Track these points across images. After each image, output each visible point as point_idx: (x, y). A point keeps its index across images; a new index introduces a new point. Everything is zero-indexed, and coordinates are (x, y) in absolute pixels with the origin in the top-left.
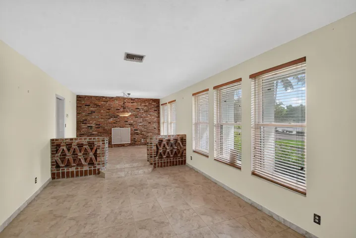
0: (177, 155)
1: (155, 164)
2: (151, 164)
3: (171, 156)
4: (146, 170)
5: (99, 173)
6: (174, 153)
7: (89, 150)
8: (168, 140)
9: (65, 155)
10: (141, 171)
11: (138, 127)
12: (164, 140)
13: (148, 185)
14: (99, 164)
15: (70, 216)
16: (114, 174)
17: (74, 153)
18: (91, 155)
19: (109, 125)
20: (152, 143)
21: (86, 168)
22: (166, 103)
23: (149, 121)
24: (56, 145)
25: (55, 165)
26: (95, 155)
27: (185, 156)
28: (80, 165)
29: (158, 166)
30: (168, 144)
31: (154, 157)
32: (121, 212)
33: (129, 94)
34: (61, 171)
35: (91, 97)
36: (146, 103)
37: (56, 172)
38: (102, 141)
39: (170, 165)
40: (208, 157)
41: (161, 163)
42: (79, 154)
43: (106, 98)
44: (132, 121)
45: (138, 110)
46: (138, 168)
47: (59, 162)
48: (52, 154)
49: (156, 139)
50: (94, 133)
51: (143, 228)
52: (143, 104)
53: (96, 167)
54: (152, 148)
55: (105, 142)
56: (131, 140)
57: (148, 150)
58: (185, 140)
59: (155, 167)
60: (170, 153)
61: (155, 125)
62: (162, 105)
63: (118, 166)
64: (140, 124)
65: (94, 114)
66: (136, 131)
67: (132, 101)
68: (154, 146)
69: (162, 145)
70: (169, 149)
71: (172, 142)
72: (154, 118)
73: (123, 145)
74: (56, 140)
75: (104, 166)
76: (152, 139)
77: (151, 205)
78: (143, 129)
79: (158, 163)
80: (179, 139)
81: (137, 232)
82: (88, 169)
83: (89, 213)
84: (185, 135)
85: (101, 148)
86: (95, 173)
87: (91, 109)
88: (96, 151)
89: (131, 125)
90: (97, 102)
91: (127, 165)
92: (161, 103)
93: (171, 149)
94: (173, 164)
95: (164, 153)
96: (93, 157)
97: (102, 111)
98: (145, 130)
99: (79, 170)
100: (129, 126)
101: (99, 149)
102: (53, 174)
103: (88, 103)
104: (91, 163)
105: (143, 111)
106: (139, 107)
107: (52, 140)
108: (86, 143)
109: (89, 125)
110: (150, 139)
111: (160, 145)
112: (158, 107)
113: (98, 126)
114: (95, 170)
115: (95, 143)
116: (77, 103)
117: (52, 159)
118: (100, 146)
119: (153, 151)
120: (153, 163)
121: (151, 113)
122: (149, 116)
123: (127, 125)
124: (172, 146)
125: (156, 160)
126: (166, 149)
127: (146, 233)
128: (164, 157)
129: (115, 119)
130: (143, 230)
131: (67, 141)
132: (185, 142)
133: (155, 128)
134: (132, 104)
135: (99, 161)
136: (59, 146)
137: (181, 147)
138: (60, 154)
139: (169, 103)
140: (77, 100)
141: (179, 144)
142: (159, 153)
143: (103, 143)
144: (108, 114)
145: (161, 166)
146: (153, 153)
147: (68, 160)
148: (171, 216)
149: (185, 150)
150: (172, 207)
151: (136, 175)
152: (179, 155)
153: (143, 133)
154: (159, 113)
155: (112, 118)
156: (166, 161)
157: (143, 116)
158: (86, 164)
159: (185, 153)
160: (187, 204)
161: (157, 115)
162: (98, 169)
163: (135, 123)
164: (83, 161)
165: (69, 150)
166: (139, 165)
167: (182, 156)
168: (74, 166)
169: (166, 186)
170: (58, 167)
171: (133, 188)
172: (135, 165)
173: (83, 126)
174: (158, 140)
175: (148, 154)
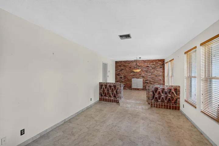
0: (171, 101)
1: (152, 104)
2: (149, 104)
3: (166, 101)
4: (144, 107)
5: (118, 102)
6: (167, 99)
7: (114, 89)
8: (163, 89)
9: (104, 90)
10: (140, 107)
11: (148, 79)
12: (159, 88)
13: (140, 117)
14: (118, 98)
15: (96, 119)
16: (124, 105)
17: (108, 90)
18: (115, 92)
19: (130, 77)
20: (149, 90)
21: (112, 98)
22: (168, 62)
23: (156, 75)
24: (101, 85)
25: (101, 94)
26: (117, 92)
27: (179, 103)
28: (110, 96)
29: (154, 106)
30: (162, 92)
31: (151, 99)
32: (116, 126)
33: (140, 58)
34: (103, 98)
35: (121, 62)
36: (153, 63)
37: (101, 98)
38: (120, 85)
39: (164, 108)
40: (196, 108)
41: (157, 105)
42: (110, 91)
43: (129, 61)
44: (144, 75)
45: (148, 67)
46: (140, 104)
47: (102, 93)
48: (100, 89)
49: (153, 87)
50: (123, 81)
51: (121, 139)
52: (151, 64)
53: (116, 99)
54: (149, 93)
55: (121, 86)
56: (143, 87)
57: (147, 94)
58: (179, 90)
59: (152, 107)
60: (165, 99)
61: (161, 78)
62: (166, 63)
63: (128, 101)
64: (149, 77)
65: (123, 70)
66: (147, 81)
67: (144, 62)
68: (151, 92)
69: (158, 92)
70: (163, 95)
71: (166, 91)
72: (160, 73)
73: (138, 89)
74: (101, 83)
75: (120, 99)
76: (149, 87)
77: (134, 129)
78: (151, 80)
79: (155, 104)
80: (173, 89)
81: (116, 140)
82: (113, 99)
83: (103, 120)
84: (179, 87)
85: (119, 89)
86: (116, 102)
87: (122, 68)
88: (117, 90)
89: (143, 77)
90: (124, 64)
91: (133, 102)
92: (165, 62)
93: (165, 96)
94: (166, 107)
95: (159, 98)
96: (116, 93)
97: (127, 69)
98: (153, 81)
99: (110, 99)
100: (142, 78)
101: (118, 89)
102: (100, 98)
103: (120, 65)
104: (115, 96)
105: (151, 68)
106: (149, 66)
107: (100, 83)
108: (113, 86)
109: (120, 76)
110: (148, 87)
111: (156, 92)
112: (163, 64)
113: (125, 77)
114: (116, 100)
115: (117, 86)
116: (116, 65)
117: (100, 92)
118: (118, 88)
119: (150, 95)
120: (150, 103)
121: (157, 69)
122: (156, 71)
123: (141, 77)
124: (166, 93)
125: (153, 101)
126: (161, 95)
127: (121, 143)
128: (159, 101)
129: (133, 73)
130: (120, 141)
131: (105, 84)
132: (179, 92)
133: (161, 80)
134: (144, 64)
135: (118, 96)
136: (102, 85)
137: (175, 96)
138: (102, 89)
139: (170, 61)
140: (116, 64)
141: (173, 93)
142: (155, 98)
143: (120, 87)
144: (130, 70)
145: (157, 107)
146: (150, 97)
147: (106, 93)
148: (142, 141)
149: (179, 98)
150: (147, 136)
151: (137, 108)
152: (173, 102)
153: (151, 83)
154: (164, 69)
155: (132, 73)
156: (161, 104)
157: (151, 71)
158: (112, 96)
159: (179, 101)
160: (160, 139)
161: (162, 71)
162: (118, 100)
163: (146, 76)
164: (111, 95)
165: (106, 88)
166: (140, 103)
167: (175, 103)
168: (107, 96)
169: (152, 121)
170: (102, 95)
171: (130, 115)
172: (138, 102)
173: (118, 77)
174: (154, 88)
175: (147, 97)
